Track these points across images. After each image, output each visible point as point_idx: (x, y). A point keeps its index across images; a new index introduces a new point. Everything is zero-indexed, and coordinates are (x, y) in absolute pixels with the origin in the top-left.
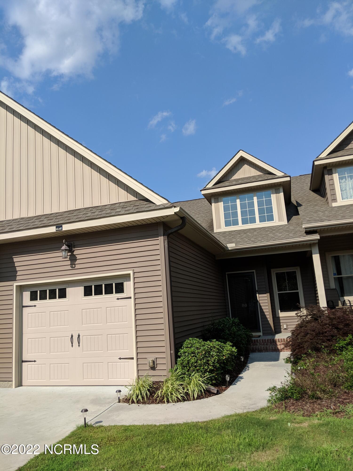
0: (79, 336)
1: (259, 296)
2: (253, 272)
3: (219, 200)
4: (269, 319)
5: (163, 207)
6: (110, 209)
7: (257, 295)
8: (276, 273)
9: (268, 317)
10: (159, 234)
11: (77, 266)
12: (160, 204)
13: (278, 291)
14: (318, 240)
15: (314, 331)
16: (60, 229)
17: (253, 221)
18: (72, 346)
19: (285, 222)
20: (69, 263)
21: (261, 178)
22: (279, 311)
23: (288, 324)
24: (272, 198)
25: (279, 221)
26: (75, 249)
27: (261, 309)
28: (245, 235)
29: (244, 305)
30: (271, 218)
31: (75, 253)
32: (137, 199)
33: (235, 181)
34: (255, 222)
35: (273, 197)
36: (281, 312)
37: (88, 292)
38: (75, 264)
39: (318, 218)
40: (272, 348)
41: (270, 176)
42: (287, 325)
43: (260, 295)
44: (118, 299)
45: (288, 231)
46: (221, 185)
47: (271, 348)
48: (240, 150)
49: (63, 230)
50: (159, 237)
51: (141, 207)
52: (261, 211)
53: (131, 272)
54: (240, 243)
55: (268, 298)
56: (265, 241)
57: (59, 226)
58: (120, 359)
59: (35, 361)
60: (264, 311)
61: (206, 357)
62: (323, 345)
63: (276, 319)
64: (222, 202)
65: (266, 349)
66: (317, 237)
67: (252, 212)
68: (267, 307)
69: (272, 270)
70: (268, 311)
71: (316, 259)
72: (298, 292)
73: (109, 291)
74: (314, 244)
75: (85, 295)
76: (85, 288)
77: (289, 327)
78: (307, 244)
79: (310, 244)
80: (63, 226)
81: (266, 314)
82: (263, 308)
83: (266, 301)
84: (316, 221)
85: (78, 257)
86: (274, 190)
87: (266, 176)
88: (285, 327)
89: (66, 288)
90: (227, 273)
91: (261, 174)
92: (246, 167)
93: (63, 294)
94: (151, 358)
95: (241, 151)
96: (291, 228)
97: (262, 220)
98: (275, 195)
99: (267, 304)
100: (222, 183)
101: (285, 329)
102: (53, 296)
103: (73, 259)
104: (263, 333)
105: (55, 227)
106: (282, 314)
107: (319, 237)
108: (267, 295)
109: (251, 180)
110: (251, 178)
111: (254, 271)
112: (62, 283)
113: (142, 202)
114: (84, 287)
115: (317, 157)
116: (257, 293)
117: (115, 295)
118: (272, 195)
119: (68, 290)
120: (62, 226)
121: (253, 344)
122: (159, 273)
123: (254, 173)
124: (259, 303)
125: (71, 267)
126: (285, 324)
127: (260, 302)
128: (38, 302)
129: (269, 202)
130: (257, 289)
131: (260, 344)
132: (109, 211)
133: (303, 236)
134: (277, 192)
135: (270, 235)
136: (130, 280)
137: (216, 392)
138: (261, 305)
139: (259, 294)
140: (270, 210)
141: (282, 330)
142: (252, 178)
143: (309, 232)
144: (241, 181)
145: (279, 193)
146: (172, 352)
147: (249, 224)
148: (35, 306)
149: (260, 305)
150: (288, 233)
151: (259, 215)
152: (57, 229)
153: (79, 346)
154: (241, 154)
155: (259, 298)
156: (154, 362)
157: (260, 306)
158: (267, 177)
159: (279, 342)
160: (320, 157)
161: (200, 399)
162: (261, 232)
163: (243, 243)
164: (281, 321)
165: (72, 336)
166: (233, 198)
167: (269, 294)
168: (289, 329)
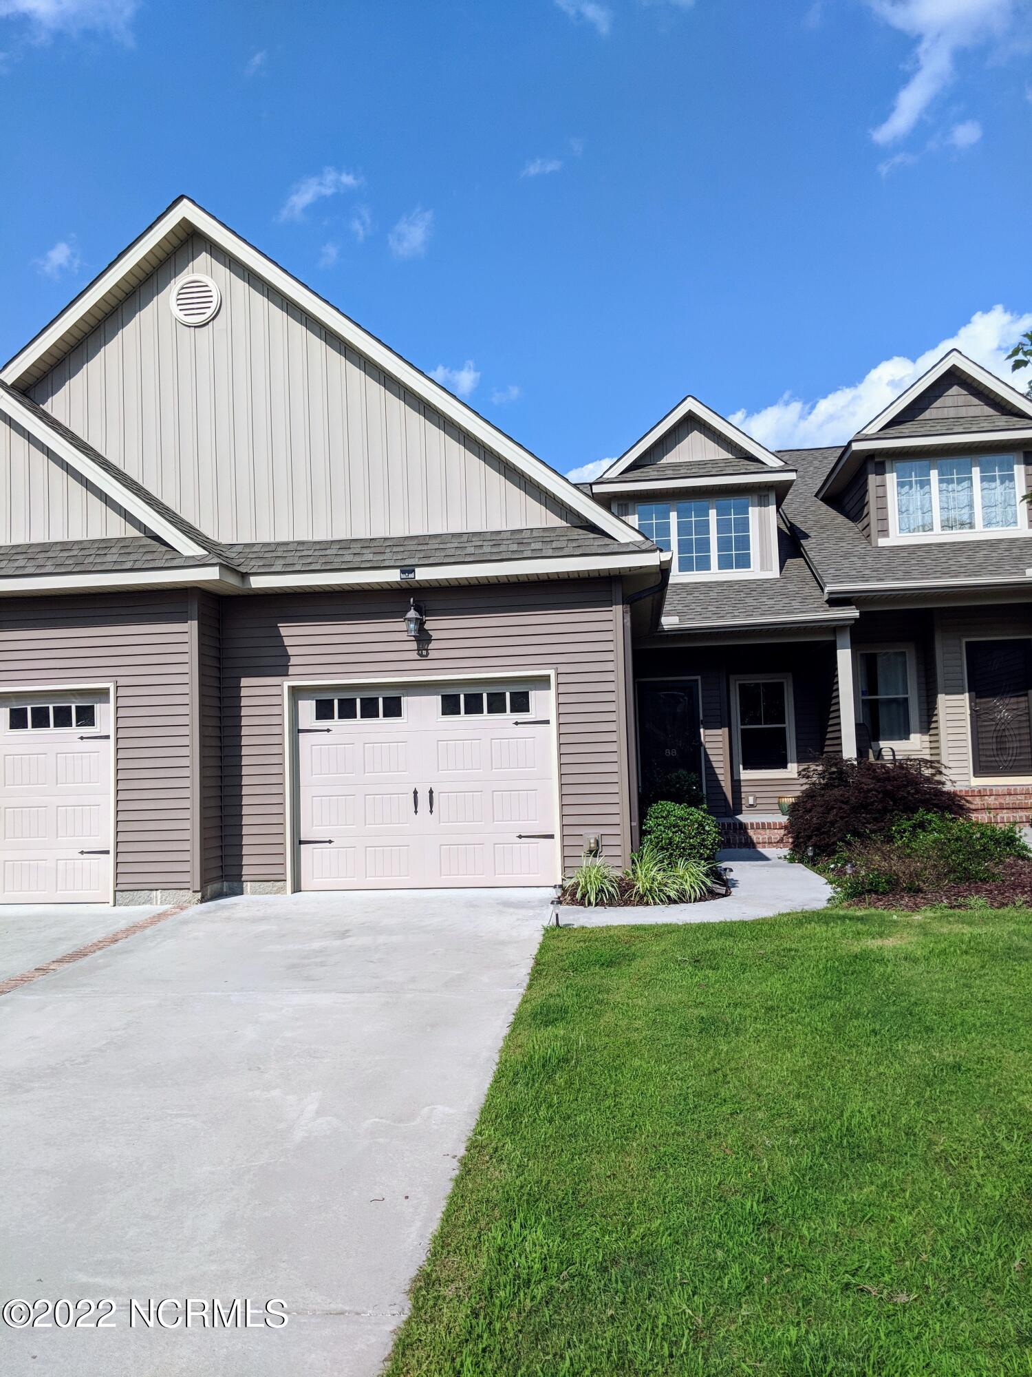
0: (431, 792)
1: (704, 732)
2: (697, 680)
3: (630, 510)
4: (723, 784)
5: (637, 549)
6: (516, 541)
7: (702, 730)
8: (739, 684)
9: (721, 778)
10: (614, 601)
11: (432, 654)
12: (628, 541)
13: (741, 725)
14: (855, 619)
15: (846, 803)
16: (411, 576)
17: (704, 564)
18: (416, 812)
19: (774, 573)
20: (414, 645)
21: (731, 468)
22: (741, 767)
23: (758, 795)
24: (750, 516)
25: (762, 569)
26: (427, 618)
27: (708, 761)
28: (690, 597)
29: (671, 752)
30: (744, 562)
31: (426, 627)
32: (569, 525)
33: (672, 468)
34: (709, 569)
35: (754, 513)
36: (744, 769)
37: (450, 707)
38: (427, 650)
39: (854, 573)
41: (753, 466)
42: (756, 798)
43: (709, 732)
44: (517, 723)
45: (786, 595)
46: (639, 475)
48: (689, 396)
49: (416, 579)
50: (614, 607)
51: (586, 544)
52: (724, 544)
53: (552, 673)
54: (688, 617)
55: (723, 738)
56: (741, 614)
57: (408, 570)
58: (520, 837)
59: (330, 842)
60: (715, 765)
61: (701, 833)
62: (866, 827)
63: (736, 784)
64: (637, 516)
66: (853, 613)
67: (704, 545)
68: (721, 758)
69: (732, 678)
70: (721, 765)
71: (844, 658)
72: (784, 729)
73: (496, 705)
74: (843, 627)
75: (444, 713)
76: (445, 698)
77: (759, 801)
78: (827, 627)
79: (834, 628)
80: (417, 570)
81: (718, 771)
82: (712, 758)
83: (720, 745)
84: (853, 579)
85: (434, 635)
86: (756, 499)
87: (742, 463)
88: (751, 801)
89: (399, 698)
91: (730, 456)
92: (696, 437)
93: (393, 709)
94: (591, 835)
95: (690, 399)
96: (791, 587)
97: (725, 563)
98: (757, 509)
99: (721, 751)
100: (641, 470)
101: (751, 806)
102: (370, 710)
103: (423, 638)
105: (398, 571)
106: (746, 775)
107: (858, 614)
108: (724, 732)
109: (708, 468)
110: (707, 466)
111: (699, 677)
112: (392, 686)
113: (581, 531)
114: (442, 696)
115: (859, 433)
116: (701, 726)
117: (509, 717)
118: (750, 508)
119: (405, 701)
120: (414, 571)
122: (610, 677)
123: (716, 452)
124: (705, 749)
125: (418, 654)
126: (751, 796)
127: (707, 745)
128: (336, 724)
129: (744, 525)
130: (701, 718)
132: (515, 547)
133: (822, 609)
134: (763, 503)
135: (748, 600)
136: (549, 688)
137: (724, 892)
138: (709, 752)
139: (706, 728)
140: (744, 543)
141: (744, 808)
142: (710, 465)
143: (836, 601)
144: (685, 471)
145: (766, 505)
146: (634, 824)
147: (695, 572)
148: (328, 730)
149: (705, 752)
150: (786, 600)
151: (719, 551)
152: (403, 576)
153: (431, 812)
154: (690, 405)
155: (705, 738)
156: (597, 842)
157: (707, 755)
158: (746, 467)
159: (752, 828)
160: (864, 432)
161: (703, 901)
162: (726, 593)
163: (693, 617)
164: (743, 789)
165: (415, 793)
166: (662, 506)
167: (726, 730)
168: (758, 807)
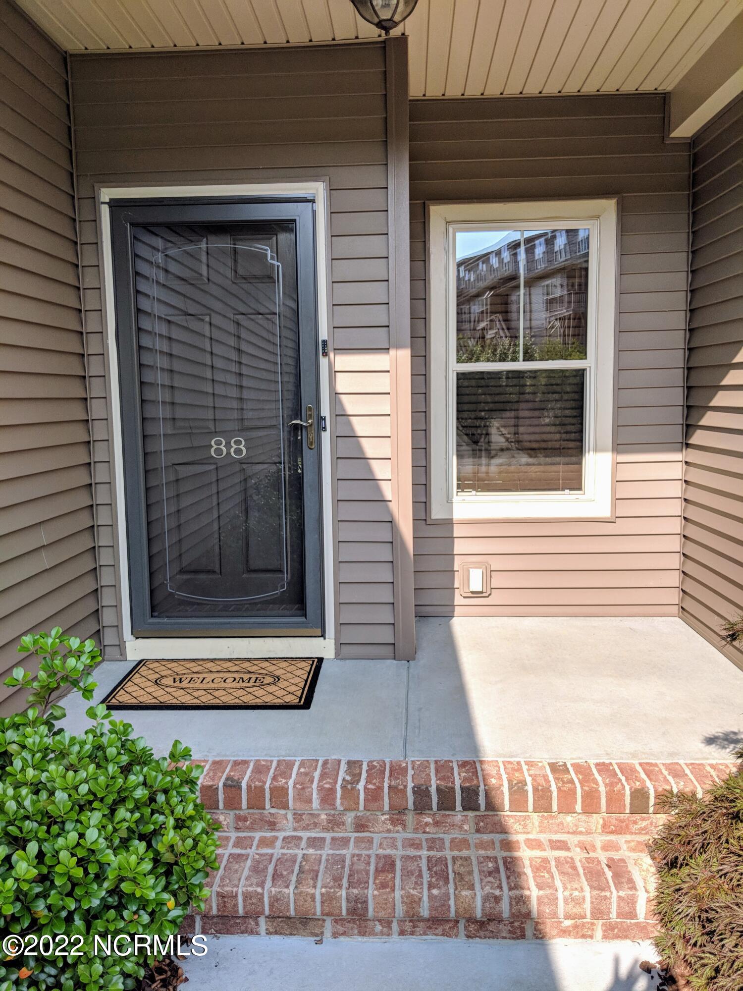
13: (459, 361)
23: (496, 563)
29: (228, 445)
40: (412, 902)
42: (489, 573)
47: (400, 910)
65: (352, 911)
77: (497, 581)
88: (476, 584)
90: (107, 194)
101: (477, 594)
104: (340, 645)
121: (238, 818)
126: (477, 565)
131: (298, 817)
141: (458, 600)
164: (459, 547)
167: (404, 356)
168: (494, 599)
